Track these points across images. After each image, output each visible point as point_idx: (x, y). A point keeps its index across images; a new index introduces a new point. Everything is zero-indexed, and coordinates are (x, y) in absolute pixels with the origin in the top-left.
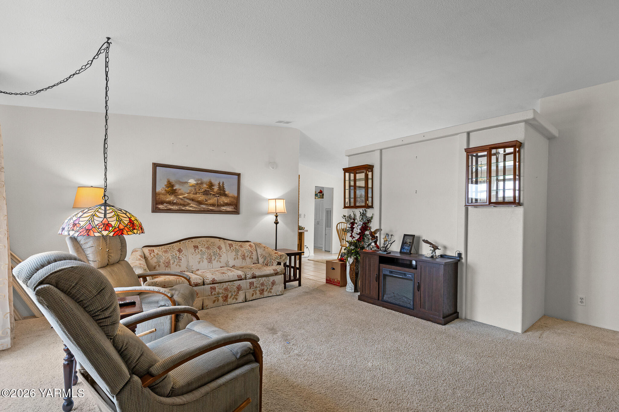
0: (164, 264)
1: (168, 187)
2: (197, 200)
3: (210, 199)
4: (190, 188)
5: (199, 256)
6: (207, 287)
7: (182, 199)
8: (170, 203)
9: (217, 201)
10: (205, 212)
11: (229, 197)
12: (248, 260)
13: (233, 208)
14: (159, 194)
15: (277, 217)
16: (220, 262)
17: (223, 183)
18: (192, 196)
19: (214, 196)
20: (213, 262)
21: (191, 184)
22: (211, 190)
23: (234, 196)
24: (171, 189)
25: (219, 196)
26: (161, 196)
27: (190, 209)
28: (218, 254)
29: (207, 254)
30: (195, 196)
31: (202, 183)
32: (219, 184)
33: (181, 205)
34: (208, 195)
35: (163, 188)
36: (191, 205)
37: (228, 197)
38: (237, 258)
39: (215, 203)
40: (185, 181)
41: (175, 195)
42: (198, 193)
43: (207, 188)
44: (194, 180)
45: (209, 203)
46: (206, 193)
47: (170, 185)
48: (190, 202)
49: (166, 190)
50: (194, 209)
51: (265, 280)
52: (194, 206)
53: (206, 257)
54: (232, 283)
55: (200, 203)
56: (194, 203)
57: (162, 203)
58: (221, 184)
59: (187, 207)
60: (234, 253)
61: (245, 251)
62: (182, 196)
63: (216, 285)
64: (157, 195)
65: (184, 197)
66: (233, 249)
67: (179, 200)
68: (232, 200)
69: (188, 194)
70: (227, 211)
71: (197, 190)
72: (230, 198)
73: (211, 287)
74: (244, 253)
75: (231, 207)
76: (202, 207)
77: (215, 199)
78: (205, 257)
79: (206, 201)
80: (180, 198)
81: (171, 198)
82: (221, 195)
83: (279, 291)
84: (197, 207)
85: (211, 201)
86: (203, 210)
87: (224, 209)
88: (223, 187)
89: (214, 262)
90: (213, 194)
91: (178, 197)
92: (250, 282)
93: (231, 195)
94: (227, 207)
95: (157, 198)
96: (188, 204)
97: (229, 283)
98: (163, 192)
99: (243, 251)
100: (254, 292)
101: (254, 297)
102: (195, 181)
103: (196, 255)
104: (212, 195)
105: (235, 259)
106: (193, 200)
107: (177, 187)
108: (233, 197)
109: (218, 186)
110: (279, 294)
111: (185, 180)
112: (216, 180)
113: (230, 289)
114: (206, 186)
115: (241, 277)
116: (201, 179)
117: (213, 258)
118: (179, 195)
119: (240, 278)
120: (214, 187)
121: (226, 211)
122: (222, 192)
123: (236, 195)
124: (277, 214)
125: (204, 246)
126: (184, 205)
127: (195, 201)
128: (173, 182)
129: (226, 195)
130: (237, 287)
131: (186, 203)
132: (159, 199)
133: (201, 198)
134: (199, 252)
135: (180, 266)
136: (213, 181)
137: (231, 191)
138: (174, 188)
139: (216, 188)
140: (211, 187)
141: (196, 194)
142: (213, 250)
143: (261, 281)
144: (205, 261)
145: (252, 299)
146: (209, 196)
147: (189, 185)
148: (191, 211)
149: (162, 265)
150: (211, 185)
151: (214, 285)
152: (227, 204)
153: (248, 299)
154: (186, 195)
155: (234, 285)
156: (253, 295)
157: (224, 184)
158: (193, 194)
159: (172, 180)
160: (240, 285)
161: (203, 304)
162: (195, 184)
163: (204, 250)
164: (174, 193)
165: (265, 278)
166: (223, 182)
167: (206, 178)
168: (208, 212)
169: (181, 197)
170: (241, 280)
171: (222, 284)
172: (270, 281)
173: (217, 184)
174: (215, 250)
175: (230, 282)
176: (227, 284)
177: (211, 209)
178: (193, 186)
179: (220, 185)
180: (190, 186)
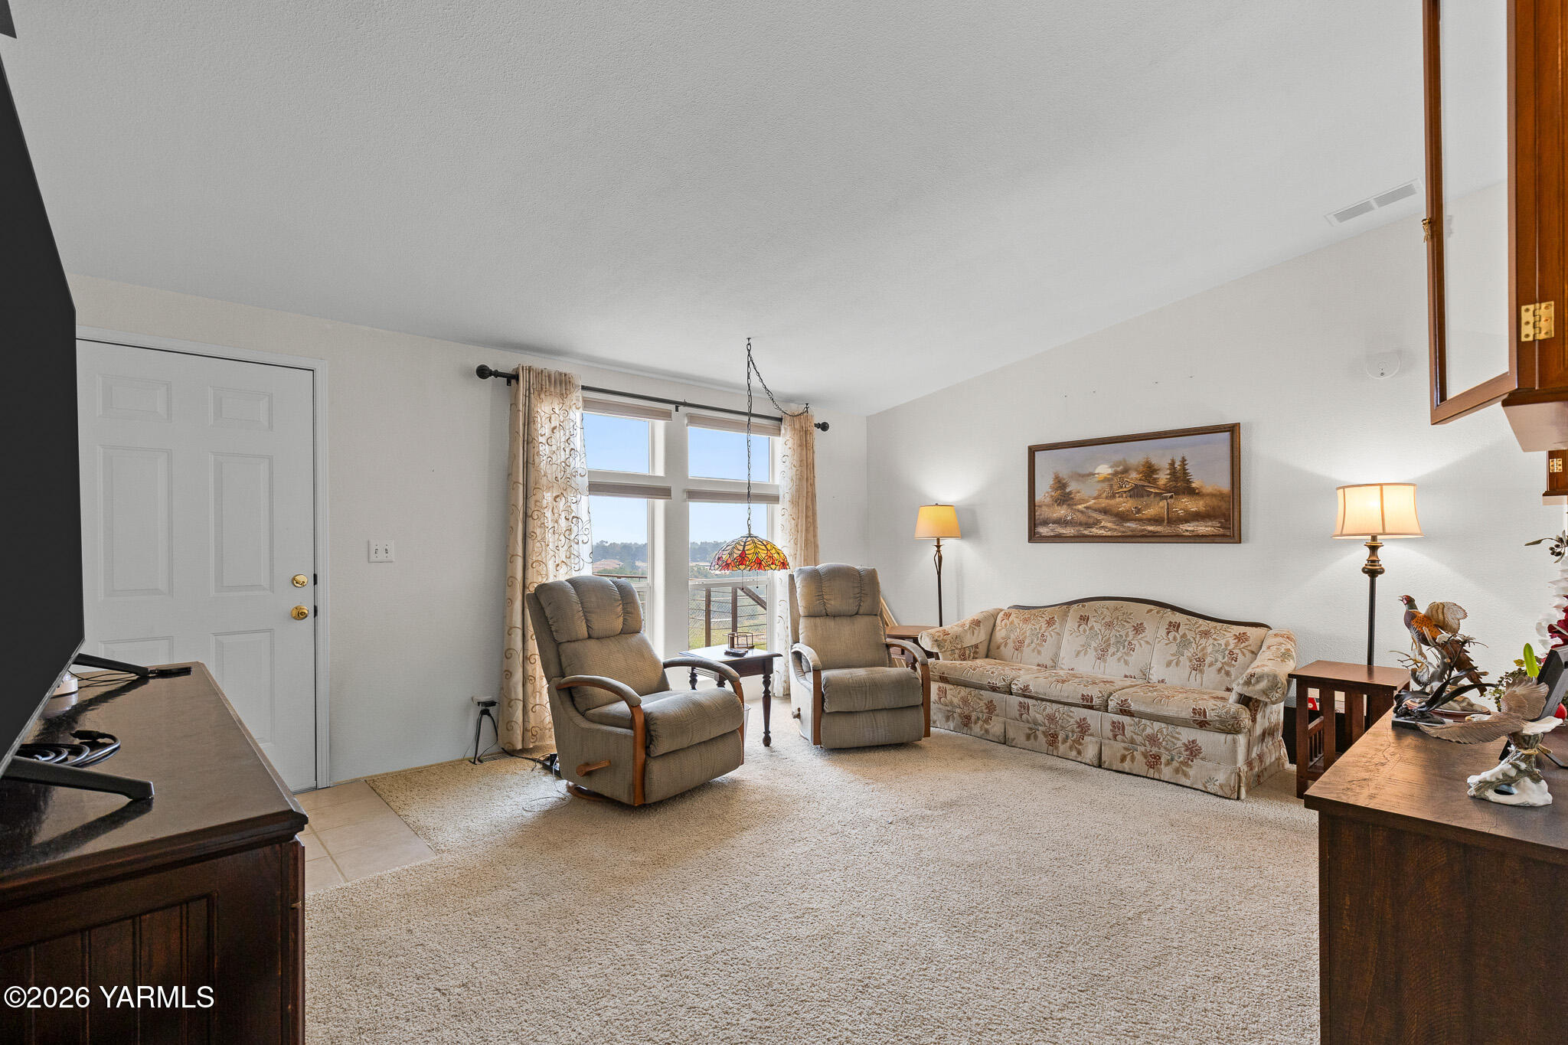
0: (1014, 642)
1: (1057, 490)
2: (1115, 510)
3: (1147, 506)
4: (1100, 486)
5: (1082, 640)
6: (1014, 700)
7: (1082, 512)
8: (1062, 522)
9: (1168, 508)
10: (1134, 540)
11: (1203, 495)
12: (1210, 675)
13: (1219, 525)
14: (1040, 506)
15: (1373, 549)
16: (1126, 663)
17: (1184, 460)
18: (1104, 503)
19: (1158, 499)
20: (1109, 658)
21: (1102, 477)
22: (1149, 483)
23: (1219, 491)
24: (1063, 495)
25: (1171, 497)
26: (1045, 509)
27: (1101, 532)
28: (1126, 644)
29: (1100, 637)
30: (1112, 502)
31: (1126, 471)
32: (1172, 464)
33: (1081, 524)
34: (1143, 497)
35: (1048, 492)
36: (1102, 524)
37: (1201, 496)
38: (1177, 664)
39: (1161, 515)
40: (1088, 472)
41: (1069, 505)
42: (1117, 495)
43: (1140, 480)
44: (1107, 466)
45: (1145, 517)
46: (1137, 492)
47: (1060, 485)
48: (1100, 517)
49: (1052, 496)
50: (1109, 533)
51: (1160, 731)
52: (1109, 525)
53: (1096, 645)
54: (1066, 708)
55: (1122, 517)
56: (1110, 518)
57: (1045, 523)
58: (1177, 465)
59: (1094, 530)
60: (1174, 648)
61: (1209, 650)
62: (1083, 505)
63: (1031, 702)
64: (1036, 508)
65: (1087, 508)
66: (1175, 639)
67: (1077, 514)
68: (1215, 502)
69: (1095, 498)
70: (1198, 536)
71: (1115, 487)
72: (1207, 497)
73: (1021, 703)
74: (1204, 655)
75: (1210, 523)
76: (1129, 527)
77: (1161, 504)
78: (1094, 644)
79: (1139, 511)
80: (1078, 511)
81: (1062, 512)
82: (1177, 493)
83: (1217, 783)
84: (1116, 529)
85: (1150, 512)
86: (1130, 533)
87: (1189, 529)
88: (1185, 470)
89: (1111, 661)
90: (1155, 493)
91: (1074, 507)
92: (1113, 722)
93: (1208, 489)
94: (1197, 523)
95: (1037, 514)
96: (1097, 522)
97: (1060, 706)
98: (1048, 500)
99: (1203, 649)
100: (1127, 753)
101: (1127, 766)
102: (1111, 467)
103: (1077, 637)
104: (1153, 495)
105: (1170, 664)
106: (1105, 511)
107: (1072, 487)
108: (1220, 496)
109: (1168, 472)
110: (1213, 791)
111: (1091, 470)
112: (1161, 456)
113: (1060, 721)
114: (1138, 476)
115: (1091, 702)
116: (1125, 461)
117: (1112, 650)
118: (1076, 505)
119: (1087, 701)
120: (1158, 474)
121: (1194, 534)
122: (1181, 483)
123: (1225, 486)
124: (1374, 538)
125: (1103, 619)
126: (1088, 526)
127: (1111, 515)
128: (1064, 477)
129: (1192, 492)
130: (1077, 722)
131: (1091, 521)
132: (1041, 515)
133: (1125, 504)
134: (1085, 631)
135: (1039, 653)
136: (1154, 461)
137: (1210, 477)
138: (1068, 490)
139: (1163, 478)
140: (1151, 477)
141: (1113, 496)
142: (1119, 631)
143: (1149, 731)
144: (1092, 654)
145: (1120, 769)
146: (1145, 498)
147: (1097, 480)
148: (1103, 536)
149: (1011, 645)
150: (1149, 471)
151: (1026, 700)
152: (1197, 517)
153: (1105, 762)
154: (1092, 502)
155: (1071, 714)
156: (1123, 759)
157: (1186, 462)
158: (1106, 498)
159: (1064, 474)
160: (1084, 719)
161: (1005, 732)
162: (1109, 474)
163: (1097, 627)
164: (1067, 501)
165: (1163, 725)
166: (1183, 458)
167: (1136, 455)
168: (1143, 540)
169: (1080, 507)
170: (1091, 708)
171: (1044, 703)
172: (1178, 739)
173: (1167, 466)
174: (1123, 633)
175: (1063, 706)
176: (1055, 706)
177: (1150, 532)
178: (1106, 480)
179: (1175, 468)
180: (1099, 481)
